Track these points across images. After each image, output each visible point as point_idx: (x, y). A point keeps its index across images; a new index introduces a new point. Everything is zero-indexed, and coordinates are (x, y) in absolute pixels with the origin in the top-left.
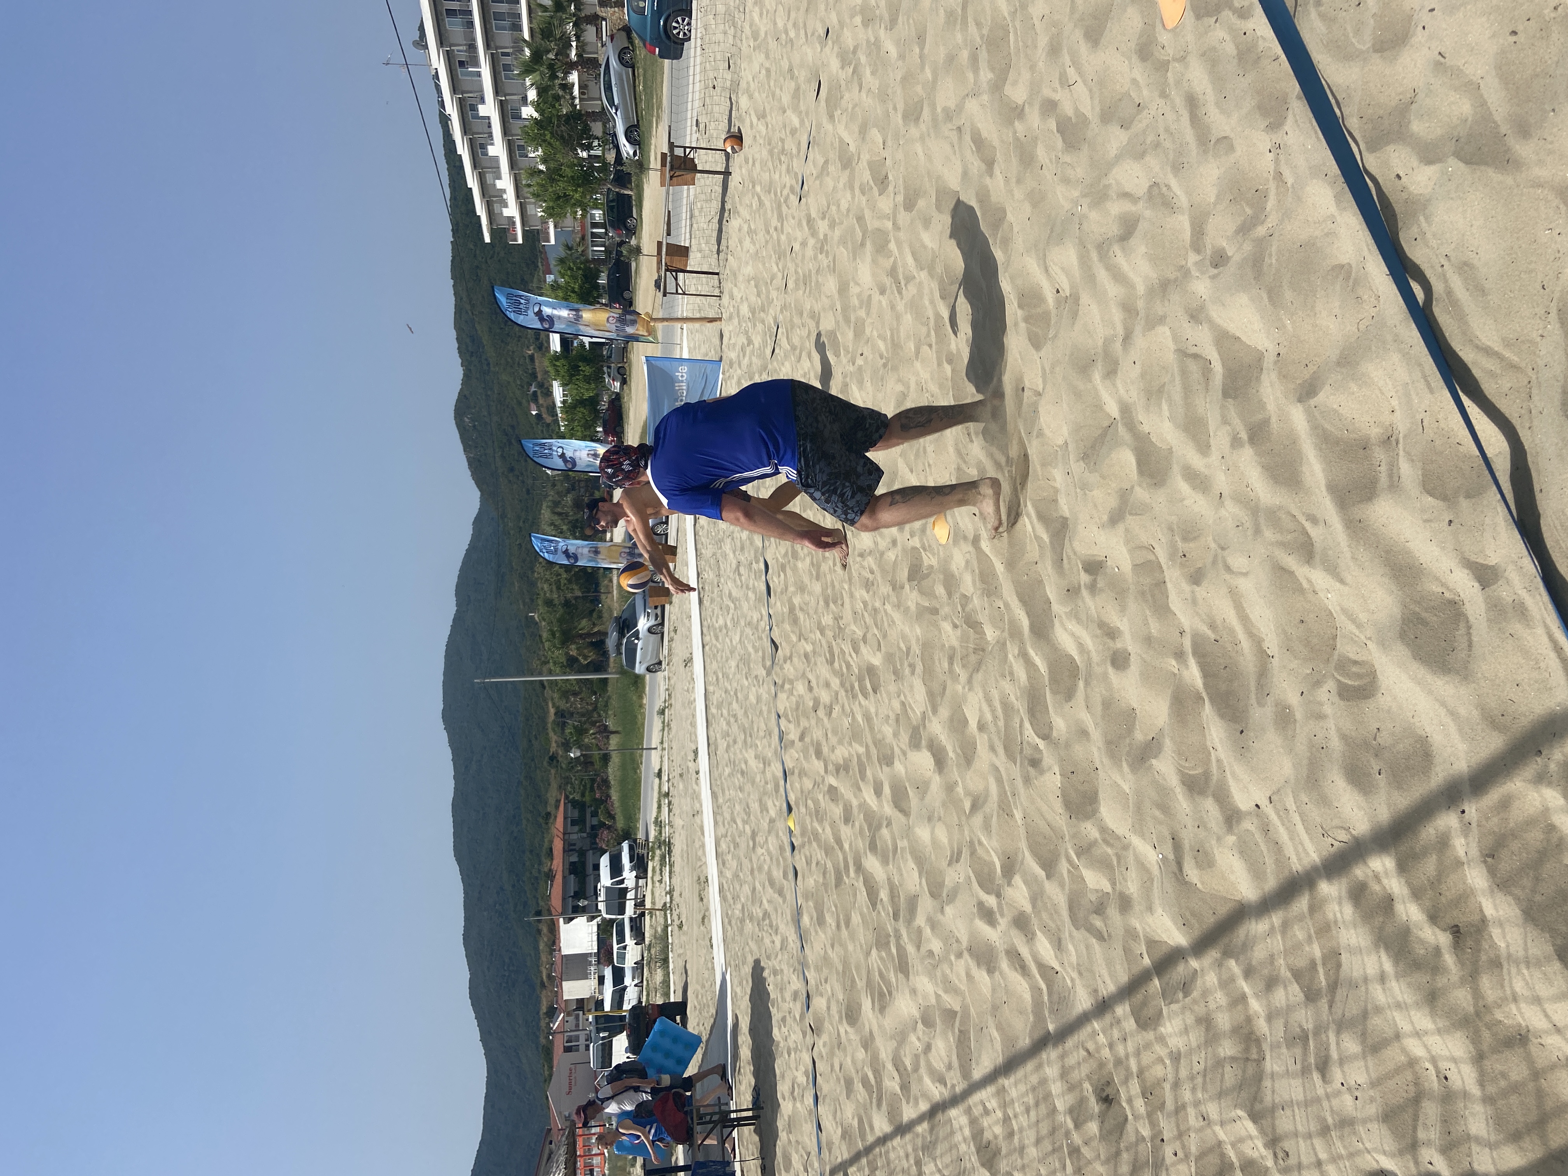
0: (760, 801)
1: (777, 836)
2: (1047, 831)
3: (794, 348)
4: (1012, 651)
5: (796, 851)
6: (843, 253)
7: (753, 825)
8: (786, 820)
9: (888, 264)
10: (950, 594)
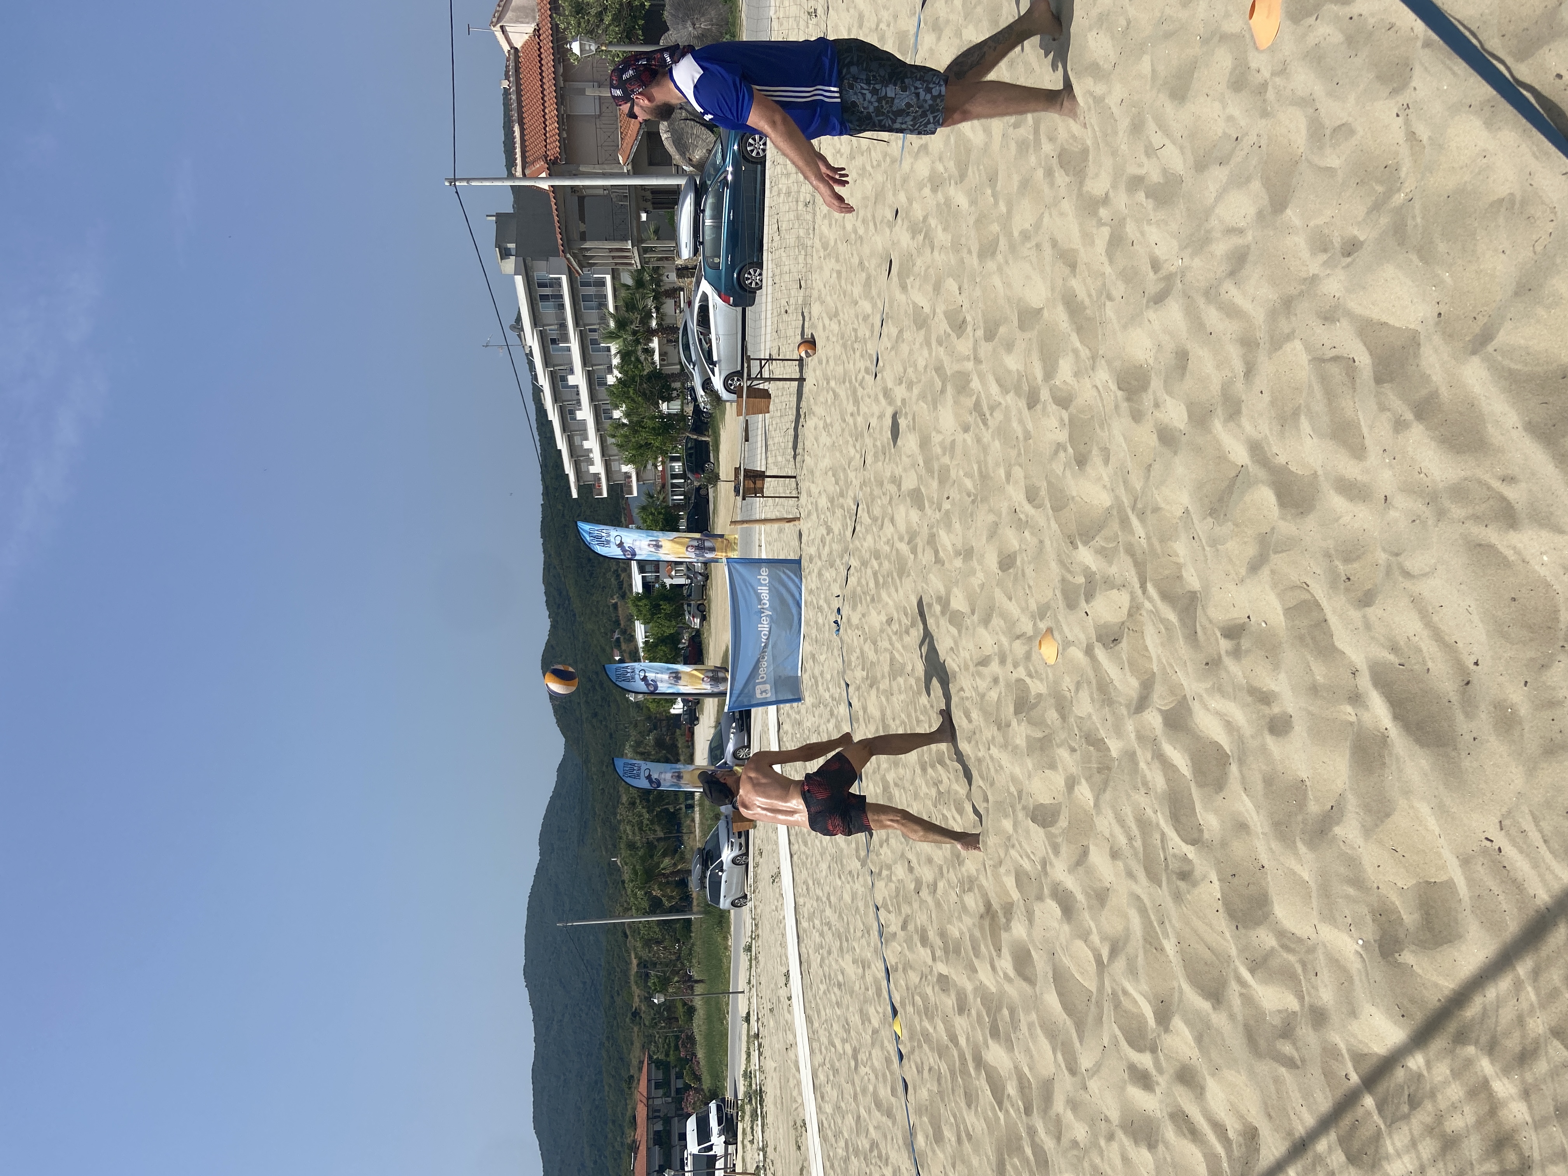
0: (861, 1011)
1: (882, 1047)
2: (1207, 955)
3: (875, 519)
4: (1144, 757)
5: (905, 1060)
6: (923, 407)
7: (855, 1043)
8: (890, 1026)
9: (970, 402)
10: (1064, 718)
